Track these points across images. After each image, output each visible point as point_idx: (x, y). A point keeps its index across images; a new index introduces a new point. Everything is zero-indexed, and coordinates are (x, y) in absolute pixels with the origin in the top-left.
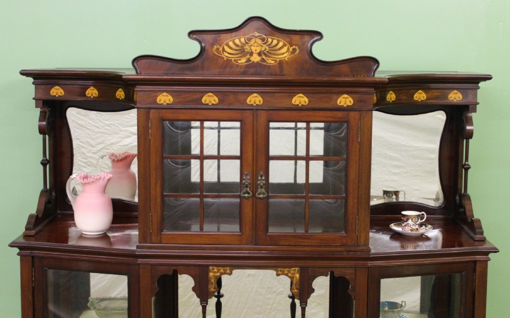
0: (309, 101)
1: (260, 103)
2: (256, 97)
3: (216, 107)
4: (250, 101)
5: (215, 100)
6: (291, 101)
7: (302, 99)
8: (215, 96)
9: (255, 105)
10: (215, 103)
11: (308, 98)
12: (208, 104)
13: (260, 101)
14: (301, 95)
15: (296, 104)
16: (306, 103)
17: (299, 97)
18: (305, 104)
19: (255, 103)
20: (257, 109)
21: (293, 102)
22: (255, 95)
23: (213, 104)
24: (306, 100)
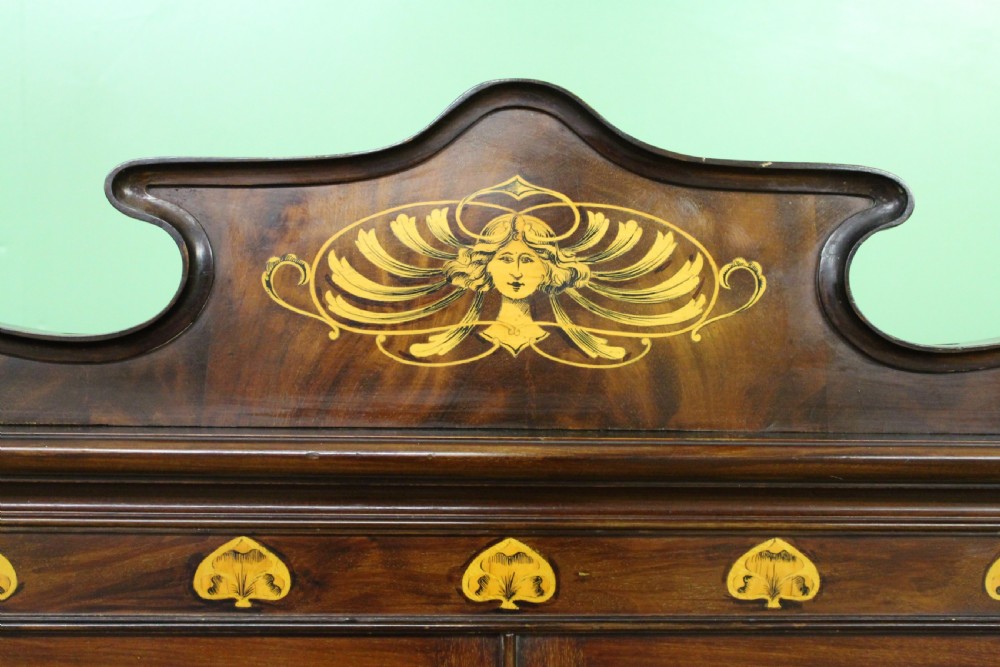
0: (824, 580)
1: (540, 592)
2: (518, 555)
3: (278, 620)
4: (483, 581)
5: (270, 579)
6: (724, 580)
7: (783, 567)
8: (272, 557)
9: (508, 605)
10: (273, 597)
11: (814, 558)
12: (228, 605)
13: (538, 580)
14: (779, 545)
15: (750, 595)
16: (805, 590)
17: (771, 556)
18: (799, 597)
19: (509, 594)
20: (522, 632)
21: (733, 584)
22: (510, 545)
23: (259, 605)
24: (810, 571)
